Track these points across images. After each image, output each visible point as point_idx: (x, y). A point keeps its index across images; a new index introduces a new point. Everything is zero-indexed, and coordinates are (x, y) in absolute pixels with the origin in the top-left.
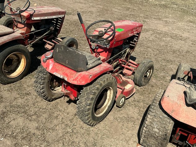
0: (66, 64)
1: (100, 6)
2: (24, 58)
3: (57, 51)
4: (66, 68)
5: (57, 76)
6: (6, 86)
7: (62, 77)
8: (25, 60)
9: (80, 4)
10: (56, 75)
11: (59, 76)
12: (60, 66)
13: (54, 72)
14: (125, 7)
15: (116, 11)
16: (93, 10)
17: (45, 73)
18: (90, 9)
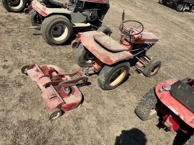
0: (186, 103)
1: (163, 29)
2: (125, 73)
3: (179, 88)
4: (183, 107)
5: (173, 111)
6: (105, 91)
7: (177, 113)
8: (124, 74)
9: (148, 24)
10: (171, 109)
11: (174, 111)
12: (176, 102)
13: (169, 105)
14: (184, 35)
15: (177, 37)
16: (159, 31)
17: (155, 100)
18: (156, 29)
